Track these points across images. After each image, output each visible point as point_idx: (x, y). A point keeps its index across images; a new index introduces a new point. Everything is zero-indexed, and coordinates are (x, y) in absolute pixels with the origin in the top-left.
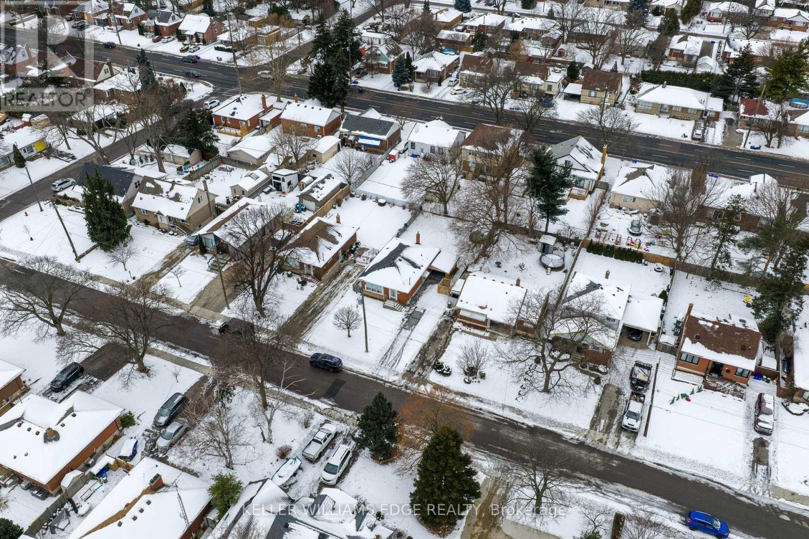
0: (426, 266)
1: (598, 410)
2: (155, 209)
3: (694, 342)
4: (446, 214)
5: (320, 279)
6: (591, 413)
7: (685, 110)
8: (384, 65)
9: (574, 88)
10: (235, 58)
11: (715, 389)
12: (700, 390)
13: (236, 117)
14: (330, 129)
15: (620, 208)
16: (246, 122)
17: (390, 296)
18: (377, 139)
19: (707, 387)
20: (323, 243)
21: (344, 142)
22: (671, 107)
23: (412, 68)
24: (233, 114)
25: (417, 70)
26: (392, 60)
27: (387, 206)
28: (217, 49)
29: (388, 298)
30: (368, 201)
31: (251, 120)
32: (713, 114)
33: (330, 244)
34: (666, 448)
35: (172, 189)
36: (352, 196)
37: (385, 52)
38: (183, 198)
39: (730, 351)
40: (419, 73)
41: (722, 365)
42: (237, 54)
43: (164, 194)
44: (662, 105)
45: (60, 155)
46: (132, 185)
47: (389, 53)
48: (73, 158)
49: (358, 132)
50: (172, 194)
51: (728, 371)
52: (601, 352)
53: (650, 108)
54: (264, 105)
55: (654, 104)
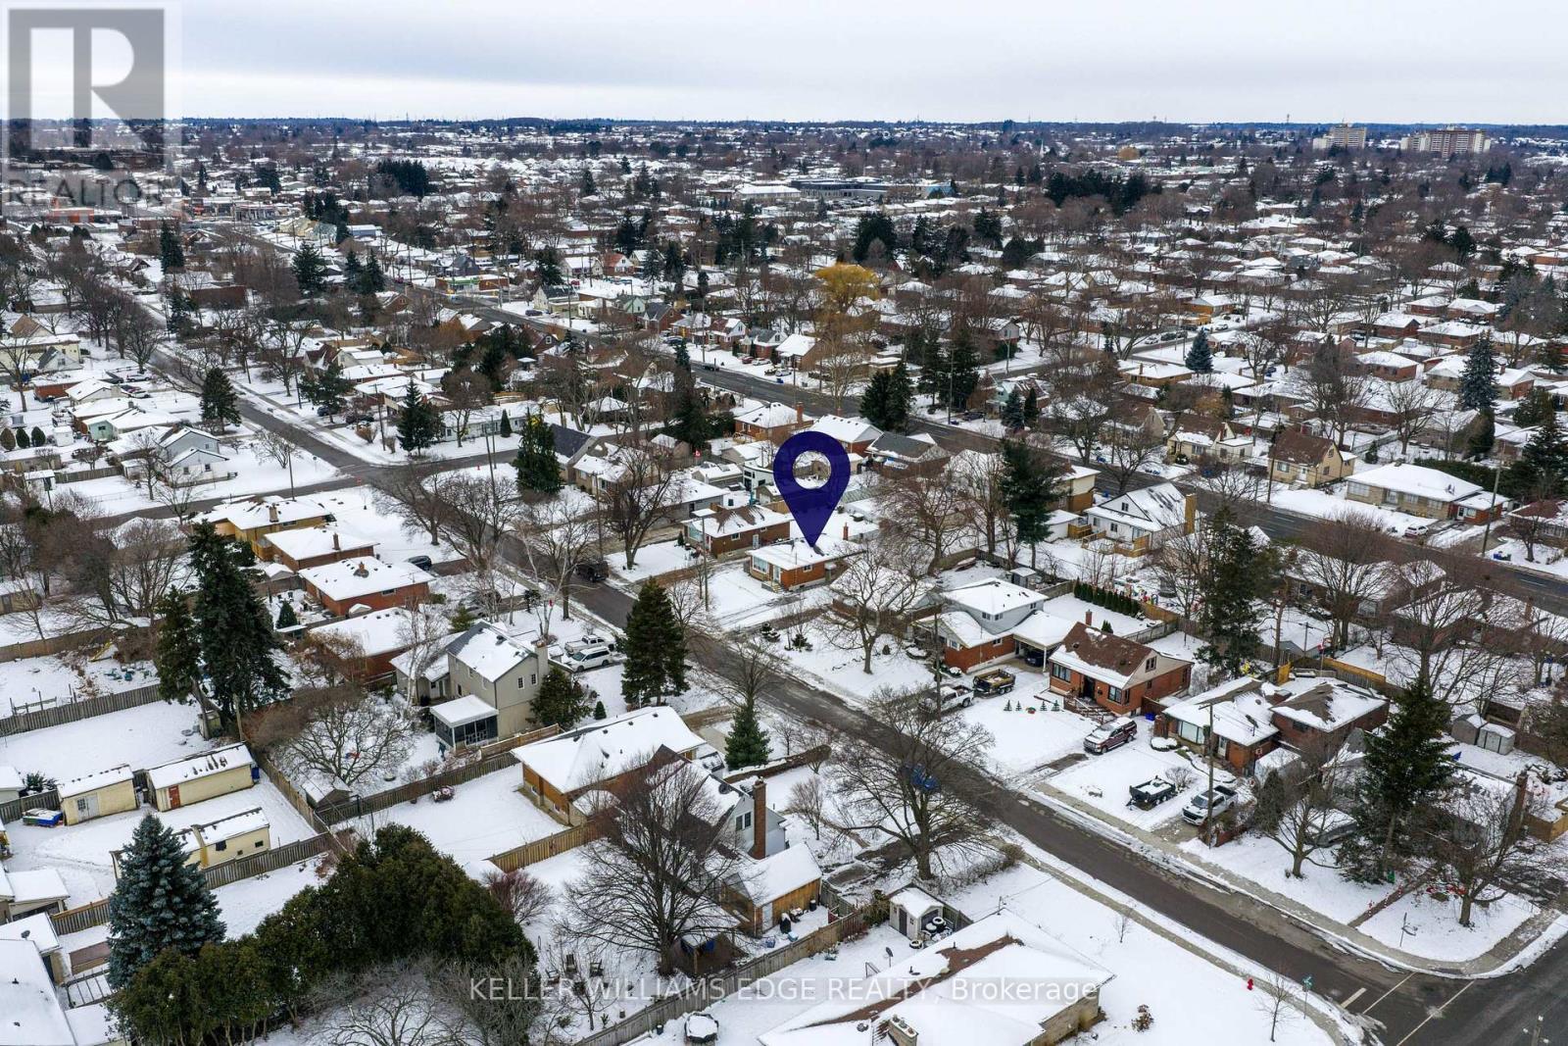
0: (835, 555)
2: (591, 471)
3: (1068, 650)
7: (1423, 501)
12: (1056, 708)
13: (757, 424)
14: (863, 447)
16: (767, 430)
19: (1067, 707)
22: (1401, 495)
24: (756, 420)
28: (811, 375)
29: (771, 579)
31: (773, 429)
32: (1473, 514)
35: (616, 453)
38: (621, 463)
40: (1041, 420)
41: (1093, 680)
43: (608, 457)
44: (1387, 492)
49: (887, 453)
50: (614, 458)
51: (1101, 693)
52: (958, 649)
53: (1367, 493)
54: (800, 417)
55: (1373, 488)
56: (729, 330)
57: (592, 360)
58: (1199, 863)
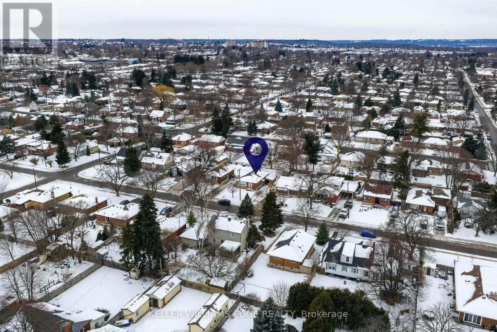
0: (263, 177)
1: (331, 213)
2: (151, 162)
3: (367, 191)
4: (271, 168)
5: (220, 184)
6: (329, 214)
7: (377, 140)
8: (243, 127)
9: (328, 134)
10: (175, 127)
11: (377, 208)
12: (371, 209)
13: (180, 140)
14: (222, 143)
15: (345, 167)
16: (184, 142)
17: (249, 186)
18: (241, 146)
19: (374, 207)
20: (221, 171)
21: (227, 149)
22: (371, 139)
23: (256, 128)
24: (179, 139)
25: (258, 128)
26: (247, 125)
27: (246, 166)
28: (167, 123)
29: (248, 187)
30: (238, 165)
31: (186, 141)
32: (389, 142)
33: (224, 171)
34: (356, 221)
35: (158, 155)
36: (231, 163)
37: (244, 122)
38: (163, 158)
39: (381, 193)
40: (259, 130)
41: (379, 198)
42: (176, 125)
43: (155, 157)
44: (366, 138)
45: (104, 153)
46: (141, 155)
47: (245, 122)
48: (110, 154)
49: (233, 144)
50: (158, 156)
51: (382, 201)
52: (332, 197)
53: (361, 140)
54: (192, 137)
55: (363, 138)
56: (125, 111)
57: (92, 125)
58: (455, 239)
